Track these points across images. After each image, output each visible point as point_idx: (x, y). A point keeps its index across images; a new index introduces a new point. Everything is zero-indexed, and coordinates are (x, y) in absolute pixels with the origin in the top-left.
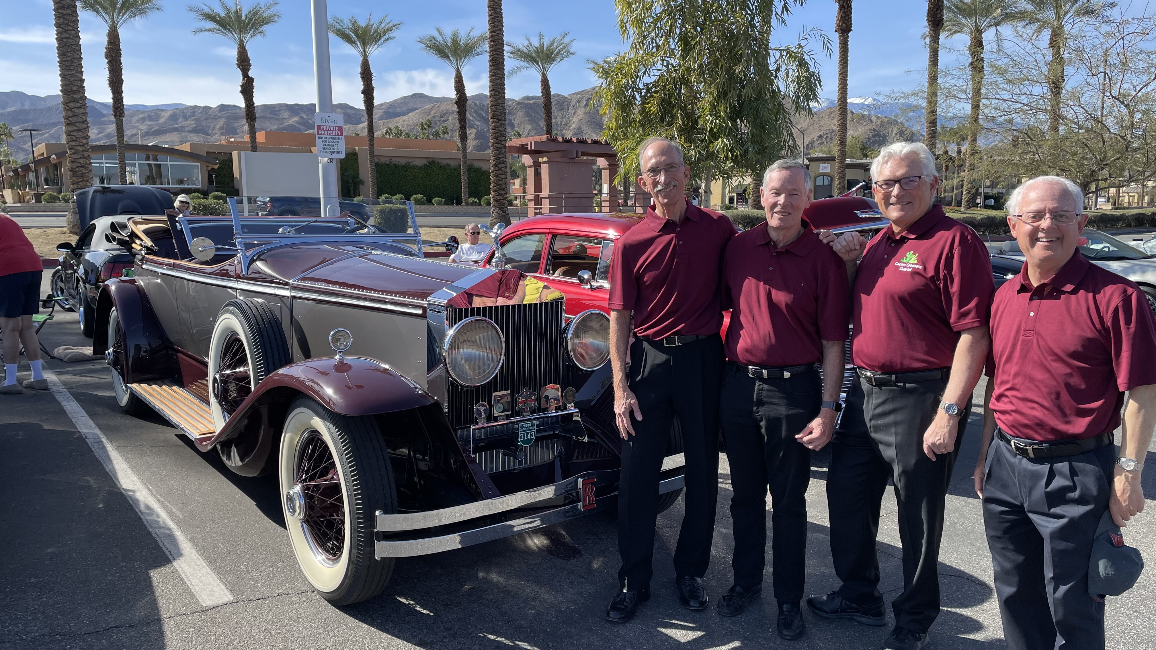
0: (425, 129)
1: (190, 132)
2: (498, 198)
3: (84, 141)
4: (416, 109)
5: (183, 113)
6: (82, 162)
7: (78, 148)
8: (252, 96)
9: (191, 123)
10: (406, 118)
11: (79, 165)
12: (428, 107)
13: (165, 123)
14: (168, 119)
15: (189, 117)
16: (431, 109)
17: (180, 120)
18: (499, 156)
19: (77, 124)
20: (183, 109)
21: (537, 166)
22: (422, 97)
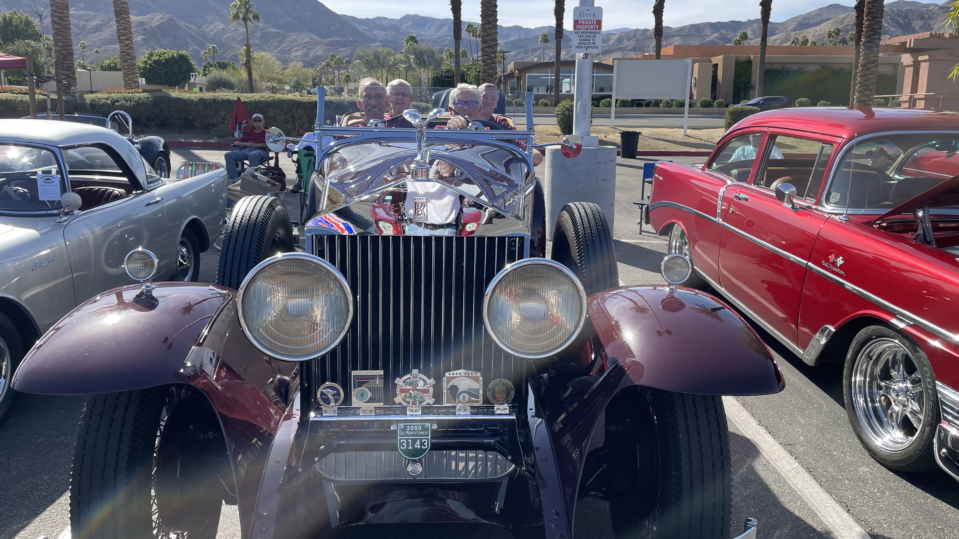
0: (833, 37)
1: (630, 50)
2: (863, 99)
3: (493, 55)
4: (829, 19)
5: (627, 35)
6: (490, 72)
7: (488, 61)
8: (661, 15)
9: (632, 43)
10: (818, 28)
11: (488, 74)
12: (842, 16)
13: (613, 44)
14: (616, 41)
15: (632, 38)
16: (844, 19)
17: (625, 41)
18: (869, 56)
19: (489, 42)
20: (627, 32)
21: (916, 65)
22: (838, 8)
